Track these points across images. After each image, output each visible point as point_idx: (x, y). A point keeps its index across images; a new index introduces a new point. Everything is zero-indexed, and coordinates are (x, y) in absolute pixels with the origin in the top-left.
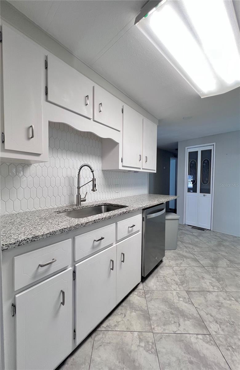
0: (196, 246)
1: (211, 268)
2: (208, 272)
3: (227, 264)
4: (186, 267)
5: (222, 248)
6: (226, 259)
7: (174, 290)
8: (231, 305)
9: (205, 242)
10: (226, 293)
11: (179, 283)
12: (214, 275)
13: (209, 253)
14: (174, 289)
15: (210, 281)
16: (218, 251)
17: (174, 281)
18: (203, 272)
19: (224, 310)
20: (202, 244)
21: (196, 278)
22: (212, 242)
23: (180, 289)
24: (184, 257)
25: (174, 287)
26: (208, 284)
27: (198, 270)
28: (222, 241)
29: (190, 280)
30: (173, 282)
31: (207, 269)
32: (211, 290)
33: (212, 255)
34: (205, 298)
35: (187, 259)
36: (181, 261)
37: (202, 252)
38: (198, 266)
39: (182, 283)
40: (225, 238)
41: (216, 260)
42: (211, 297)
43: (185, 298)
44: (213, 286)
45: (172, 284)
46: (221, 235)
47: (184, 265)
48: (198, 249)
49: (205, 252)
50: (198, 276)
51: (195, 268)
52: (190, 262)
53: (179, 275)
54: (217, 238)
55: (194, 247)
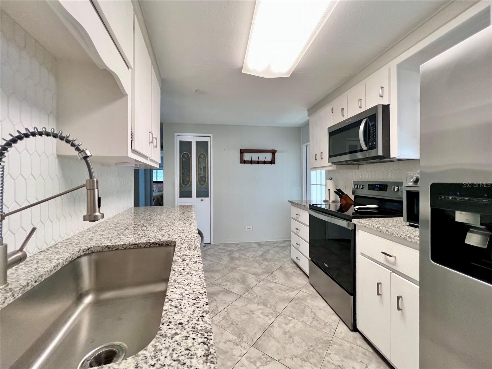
0: (213, 271)
1: (247, 293)
2: (250, 301)
3: (256, 280)
4: (226, 310)
5: (237, 262)
6: (250, 273)
7: (242, 356)
8: (295, 327)
9: (217, 262)
10: (282, 315)
11: (237, 341)
12: (257, 300)
13: (231, 274)
14: (240, 356)
15: (260, 311)
16: (237, 268)
17: (230, 341)
18: (246, 303)
19: (296, 338)
20: (216, 265)
21: (245, 317)
22: (224, 259)
23: (245, 349)
24: (212, 296)
25: (237, 351)
26: (261, 316)
27: (239, 304)
28: (231, 254)
29: (243, 325)
30: (231, 345)
31: (246, 297)
32: (270, 322)
33: (237, 275)
34: (274, 338)
35: (217, 296)
36: (215, 304)
37: (224, 277)
38: (235, 299)
39: (240, 336)
40: (230, 249)
41: (243, 280)
42: (277, 331)
43: (260, 358)
44: (267, 316)
45: (232, 349)
46: (224, 246)
47: (222, 308)
48: (218, 274)
49: (227, 275)
50: (247, 314)
51: (235, 303)
52: (224, 298)
53: (228, 327)
54: (223, 251)
55: (213, 275)
